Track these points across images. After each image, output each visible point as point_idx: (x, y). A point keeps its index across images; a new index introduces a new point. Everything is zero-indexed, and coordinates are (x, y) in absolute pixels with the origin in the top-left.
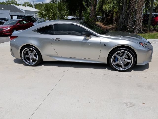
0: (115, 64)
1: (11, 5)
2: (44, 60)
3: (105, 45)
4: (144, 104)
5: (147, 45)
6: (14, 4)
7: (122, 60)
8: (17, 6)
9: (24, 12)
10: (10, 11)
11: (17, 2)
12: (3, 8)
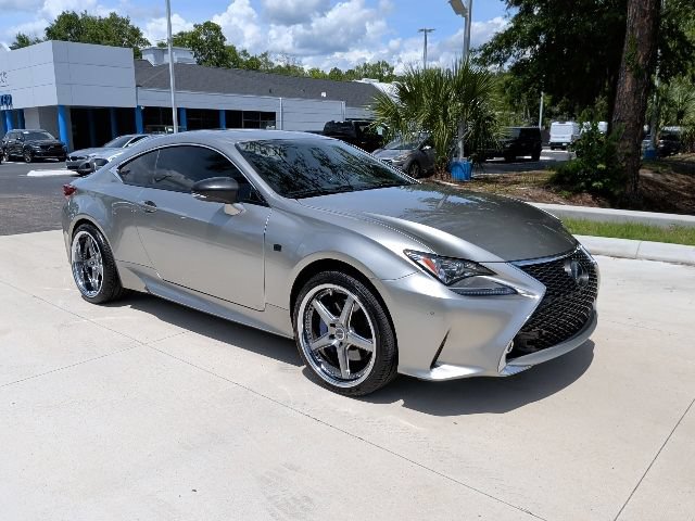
3: (278, 248)
5: (494, 273)
6: (379, 78)
8: (382, 86)
12: (324, 94)
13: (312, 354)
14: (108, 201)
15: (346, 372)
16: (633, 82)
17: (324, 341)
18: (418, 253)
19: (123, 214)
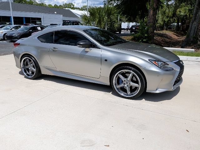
0: (119, 86)
1: (66, 9)
2: (43, 73)
3: (106, 60)
4: (109, 146)
5: (168, 65)
6: (70, 8)
7: (127, 83)
8: (72, 10)
9: (79, 17)
10: (63, 16)
11: (74, 5)
12: (55, 13)
13: (118, 89)
14: (38, 48)
15: (129, 93)
16: (153, 12)
17: (122, 85)
18: (153, 60)
19: (42, 52)
